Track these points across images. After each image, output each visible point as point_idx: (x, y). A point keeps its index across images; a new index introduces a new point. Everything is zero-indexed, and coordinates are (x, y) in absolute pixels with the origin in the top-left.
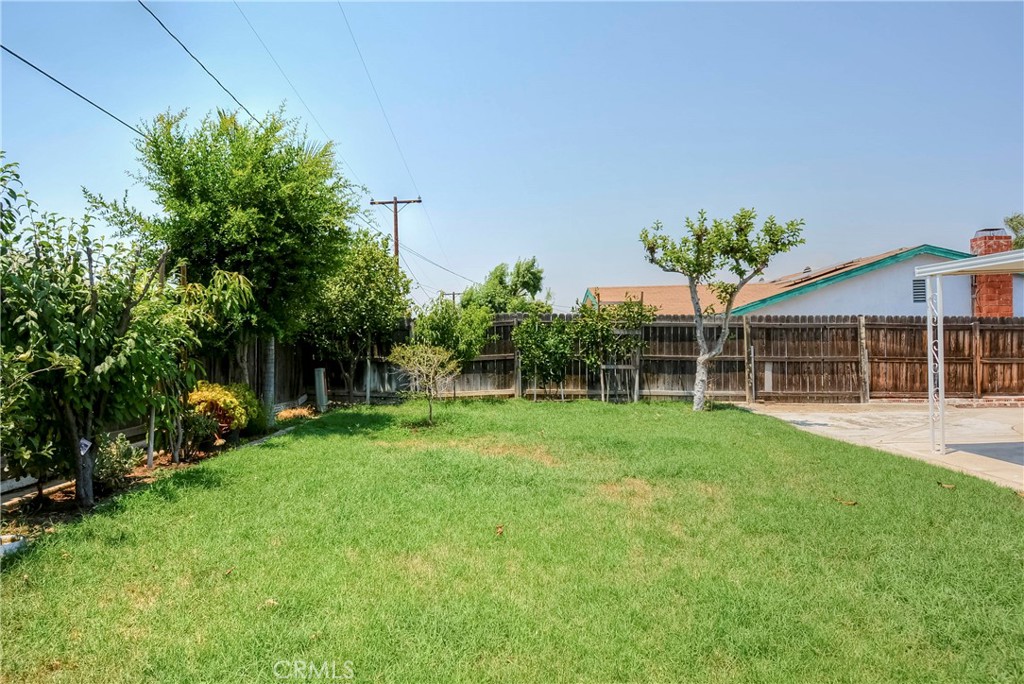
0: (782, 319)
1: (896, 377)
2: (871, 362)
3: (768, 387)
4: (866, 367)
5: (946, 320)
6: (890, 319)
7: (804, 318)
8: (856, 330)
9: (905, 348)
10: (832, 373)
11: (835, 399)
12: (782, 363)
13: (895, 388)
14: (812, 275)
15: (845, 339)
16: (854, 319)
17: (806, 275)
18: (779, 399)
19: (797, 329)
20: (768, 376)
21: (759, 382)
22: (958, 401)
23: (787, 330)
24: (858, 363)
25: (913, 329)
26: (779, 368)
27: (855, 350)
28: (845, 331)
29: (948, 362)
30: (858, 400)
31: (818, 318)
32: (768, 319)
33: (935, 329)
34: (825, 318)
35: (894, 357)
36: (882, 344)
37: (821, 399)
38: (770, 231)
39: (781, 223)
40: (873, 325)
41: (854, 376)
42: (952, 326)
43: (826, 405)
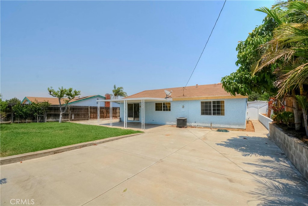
0: (76, 106)
1: (94, 116)
2: (90, 113)
3: (73, 118)
4: (89, 114)
6: (93, 107)
7: (80, 106)
8: (88, 108)
9: (95, 111)
10: (84, 115)
11: (84, 120)
12: (76, 114)
13: (94, 117)
14: (80, 98)
15: (86, 110)
16: (88, 107)
18: (75, 120)
19: (78, 108)
20: (73, 116)
21: (71, 117)
22: (102, 119)
23: (77, 108)
24: (88, 114)
25: (96, 108)
26: (75, 115)
27: (88, 111)
28: (86, 108)
29: (100, 113)
30: (88, 120)
31: (82, 106)
32: (73, 106)
34: (83, 106)
35: (94, 113)
36: (92, 111)
37: (82, 120)
38: (75, 92)
39: (77, 91)
40: (91, 108)
41: (88, 116)
42: (101, 108)
43: (83, 121)
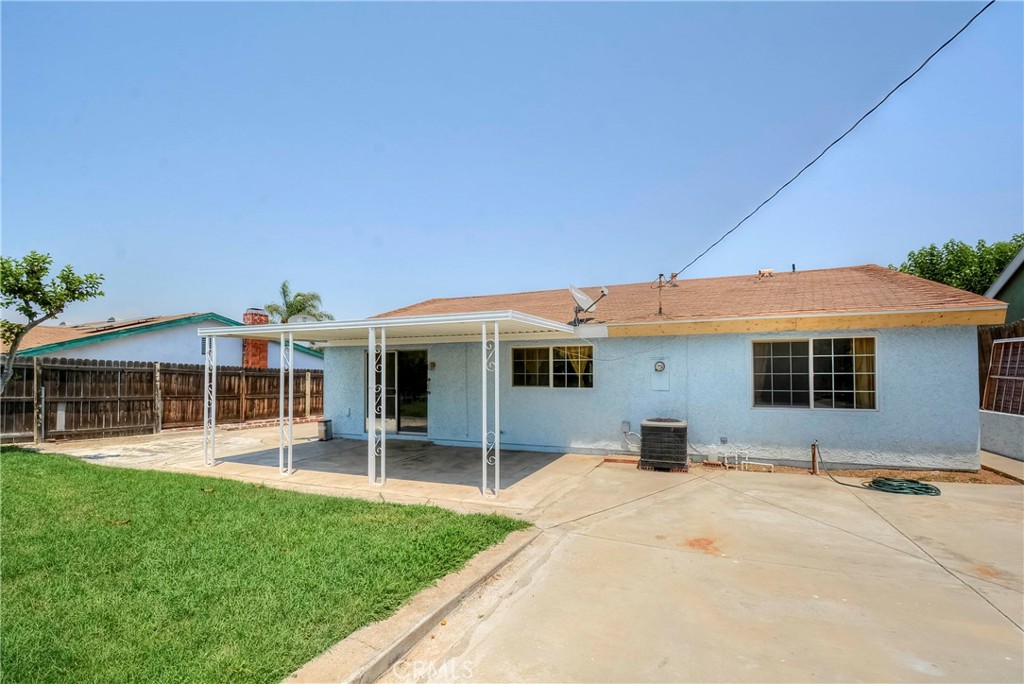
0: (79, 362)
1: (184, 411)
2: (164, 399)
3: (60, 426)
4: (159, 404)
5: (218, 368)
6: (181, 366)
7: (102, 362)
8: (151, 375)
9: (192, 389)
10: (128, 410)
11: (130, 432)
12: (77, 403)
13: (183, 419)
14: (114, 324)
15: (141, 381)
16: (151, 365)
17: (109, 324)
18: (71, 437)
19: (94, 372)
20: (61, 416)
21: (50, 422)
22: (229, 426)
23: (84, 372)
24: (152, 401)
25: (195, 373)
26: (73, 407)
27: (151, 390)
28: (141, 376)
29: (218, 399)
30: (151, 431)
31: (116, 363)
32: (63, 361)
33: (210, 375)
34: (123, 363)
35: (183, 396)
36: (174, 386)
37: (116, 434)
38: (67, 278)
39: (80, 273)
40: (167, 370)
41: (149, 412)
42: (224, 373)
43: (121, 438)
